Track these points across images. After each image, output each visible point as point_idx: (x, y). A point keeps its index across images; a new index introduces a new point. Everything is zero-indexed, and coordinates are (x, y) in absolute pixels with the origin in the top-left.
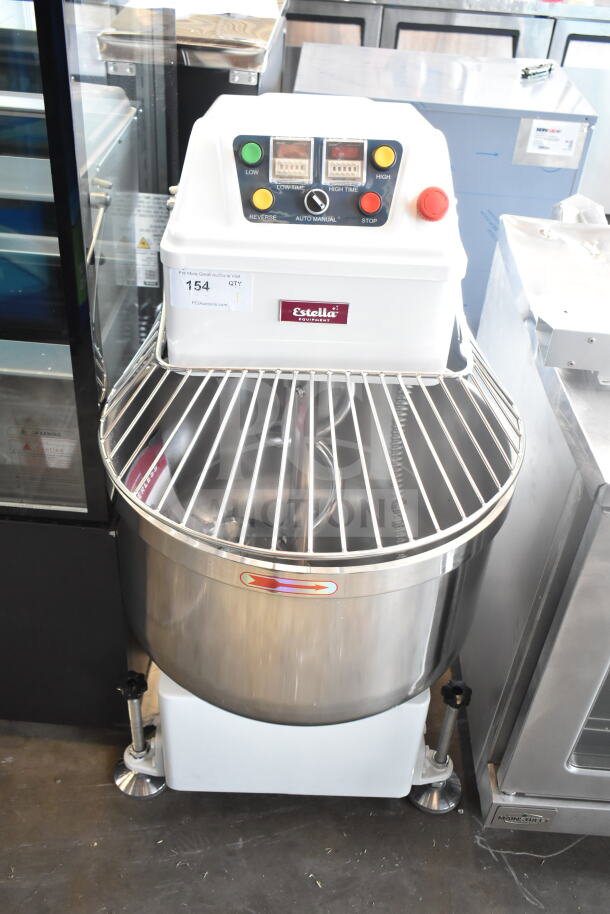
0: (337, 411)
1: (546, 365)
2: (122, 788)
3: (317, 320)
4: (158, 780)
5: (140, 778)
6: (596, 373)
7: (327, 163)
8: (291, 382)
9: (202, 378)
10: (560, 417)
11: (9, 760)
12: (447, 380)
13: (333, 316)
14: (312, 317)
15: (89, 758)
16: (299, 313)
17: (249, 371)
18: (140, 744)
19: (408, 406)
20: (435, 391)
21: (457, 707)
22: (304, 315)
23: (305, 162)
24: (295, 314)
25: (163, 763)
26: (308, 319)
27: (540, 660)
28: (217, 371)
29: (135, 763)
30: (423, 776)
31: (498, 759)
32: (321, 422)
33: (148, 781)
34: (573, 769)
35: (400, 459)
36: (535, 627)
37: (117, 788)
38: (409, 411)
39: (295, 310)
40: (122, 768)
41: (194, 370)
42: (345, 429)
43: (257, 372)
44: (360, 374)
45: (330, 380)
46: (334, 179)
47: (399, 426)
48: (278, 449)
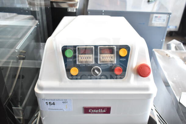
3: (98, 113)
7: (100, 56)
13: (105, 111)
14: (96, 112)
16: (91, 111)
22: (93, 111)
23: (91, 56)
24: (89, 111)
26: (95, 113)
39: (90, 110)
46: (103, 62)
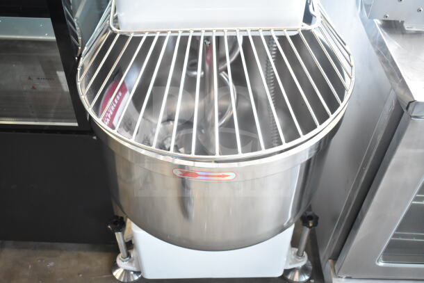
0: (231, 53)
1: (369, 18)
2: (117, 278)
4: (138, 273)
5: (127, 272)
6: (403, 22)
8: (200, 37)
9: (142, 37)
10: (378, 53)
11: (52, 264)
12: (304, 31)
15: (97, 260)
17: (172, 32)
18: (126, 254)
19: (277, 47)
20: (296, 38)
21: (310, 227)
25: (139, 264)
27: (363, 205)
28: (150, 32)
29: (123, 265)
30: (291, 264)
31: (335, 257)
32: (221, 59)
33: (132, 273)
34: (381, 264)
35: (272, 81)
36: (360, 185)
37: (114, 277)
38: (278, 51)
40: (116, 267)
41: (135, 33)
42: (237, 64)
43: (177, 32)
44: (246, 31)
45: (226, 35)
47: (272, 61)
48: (194, 78)
